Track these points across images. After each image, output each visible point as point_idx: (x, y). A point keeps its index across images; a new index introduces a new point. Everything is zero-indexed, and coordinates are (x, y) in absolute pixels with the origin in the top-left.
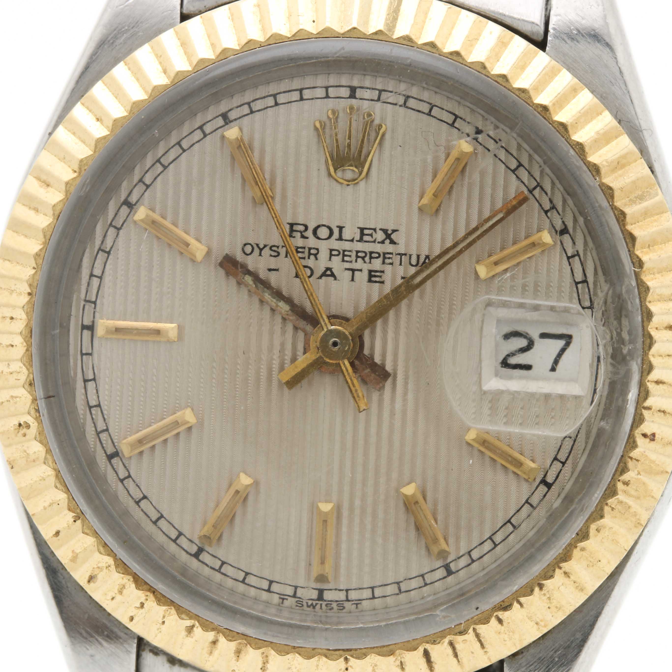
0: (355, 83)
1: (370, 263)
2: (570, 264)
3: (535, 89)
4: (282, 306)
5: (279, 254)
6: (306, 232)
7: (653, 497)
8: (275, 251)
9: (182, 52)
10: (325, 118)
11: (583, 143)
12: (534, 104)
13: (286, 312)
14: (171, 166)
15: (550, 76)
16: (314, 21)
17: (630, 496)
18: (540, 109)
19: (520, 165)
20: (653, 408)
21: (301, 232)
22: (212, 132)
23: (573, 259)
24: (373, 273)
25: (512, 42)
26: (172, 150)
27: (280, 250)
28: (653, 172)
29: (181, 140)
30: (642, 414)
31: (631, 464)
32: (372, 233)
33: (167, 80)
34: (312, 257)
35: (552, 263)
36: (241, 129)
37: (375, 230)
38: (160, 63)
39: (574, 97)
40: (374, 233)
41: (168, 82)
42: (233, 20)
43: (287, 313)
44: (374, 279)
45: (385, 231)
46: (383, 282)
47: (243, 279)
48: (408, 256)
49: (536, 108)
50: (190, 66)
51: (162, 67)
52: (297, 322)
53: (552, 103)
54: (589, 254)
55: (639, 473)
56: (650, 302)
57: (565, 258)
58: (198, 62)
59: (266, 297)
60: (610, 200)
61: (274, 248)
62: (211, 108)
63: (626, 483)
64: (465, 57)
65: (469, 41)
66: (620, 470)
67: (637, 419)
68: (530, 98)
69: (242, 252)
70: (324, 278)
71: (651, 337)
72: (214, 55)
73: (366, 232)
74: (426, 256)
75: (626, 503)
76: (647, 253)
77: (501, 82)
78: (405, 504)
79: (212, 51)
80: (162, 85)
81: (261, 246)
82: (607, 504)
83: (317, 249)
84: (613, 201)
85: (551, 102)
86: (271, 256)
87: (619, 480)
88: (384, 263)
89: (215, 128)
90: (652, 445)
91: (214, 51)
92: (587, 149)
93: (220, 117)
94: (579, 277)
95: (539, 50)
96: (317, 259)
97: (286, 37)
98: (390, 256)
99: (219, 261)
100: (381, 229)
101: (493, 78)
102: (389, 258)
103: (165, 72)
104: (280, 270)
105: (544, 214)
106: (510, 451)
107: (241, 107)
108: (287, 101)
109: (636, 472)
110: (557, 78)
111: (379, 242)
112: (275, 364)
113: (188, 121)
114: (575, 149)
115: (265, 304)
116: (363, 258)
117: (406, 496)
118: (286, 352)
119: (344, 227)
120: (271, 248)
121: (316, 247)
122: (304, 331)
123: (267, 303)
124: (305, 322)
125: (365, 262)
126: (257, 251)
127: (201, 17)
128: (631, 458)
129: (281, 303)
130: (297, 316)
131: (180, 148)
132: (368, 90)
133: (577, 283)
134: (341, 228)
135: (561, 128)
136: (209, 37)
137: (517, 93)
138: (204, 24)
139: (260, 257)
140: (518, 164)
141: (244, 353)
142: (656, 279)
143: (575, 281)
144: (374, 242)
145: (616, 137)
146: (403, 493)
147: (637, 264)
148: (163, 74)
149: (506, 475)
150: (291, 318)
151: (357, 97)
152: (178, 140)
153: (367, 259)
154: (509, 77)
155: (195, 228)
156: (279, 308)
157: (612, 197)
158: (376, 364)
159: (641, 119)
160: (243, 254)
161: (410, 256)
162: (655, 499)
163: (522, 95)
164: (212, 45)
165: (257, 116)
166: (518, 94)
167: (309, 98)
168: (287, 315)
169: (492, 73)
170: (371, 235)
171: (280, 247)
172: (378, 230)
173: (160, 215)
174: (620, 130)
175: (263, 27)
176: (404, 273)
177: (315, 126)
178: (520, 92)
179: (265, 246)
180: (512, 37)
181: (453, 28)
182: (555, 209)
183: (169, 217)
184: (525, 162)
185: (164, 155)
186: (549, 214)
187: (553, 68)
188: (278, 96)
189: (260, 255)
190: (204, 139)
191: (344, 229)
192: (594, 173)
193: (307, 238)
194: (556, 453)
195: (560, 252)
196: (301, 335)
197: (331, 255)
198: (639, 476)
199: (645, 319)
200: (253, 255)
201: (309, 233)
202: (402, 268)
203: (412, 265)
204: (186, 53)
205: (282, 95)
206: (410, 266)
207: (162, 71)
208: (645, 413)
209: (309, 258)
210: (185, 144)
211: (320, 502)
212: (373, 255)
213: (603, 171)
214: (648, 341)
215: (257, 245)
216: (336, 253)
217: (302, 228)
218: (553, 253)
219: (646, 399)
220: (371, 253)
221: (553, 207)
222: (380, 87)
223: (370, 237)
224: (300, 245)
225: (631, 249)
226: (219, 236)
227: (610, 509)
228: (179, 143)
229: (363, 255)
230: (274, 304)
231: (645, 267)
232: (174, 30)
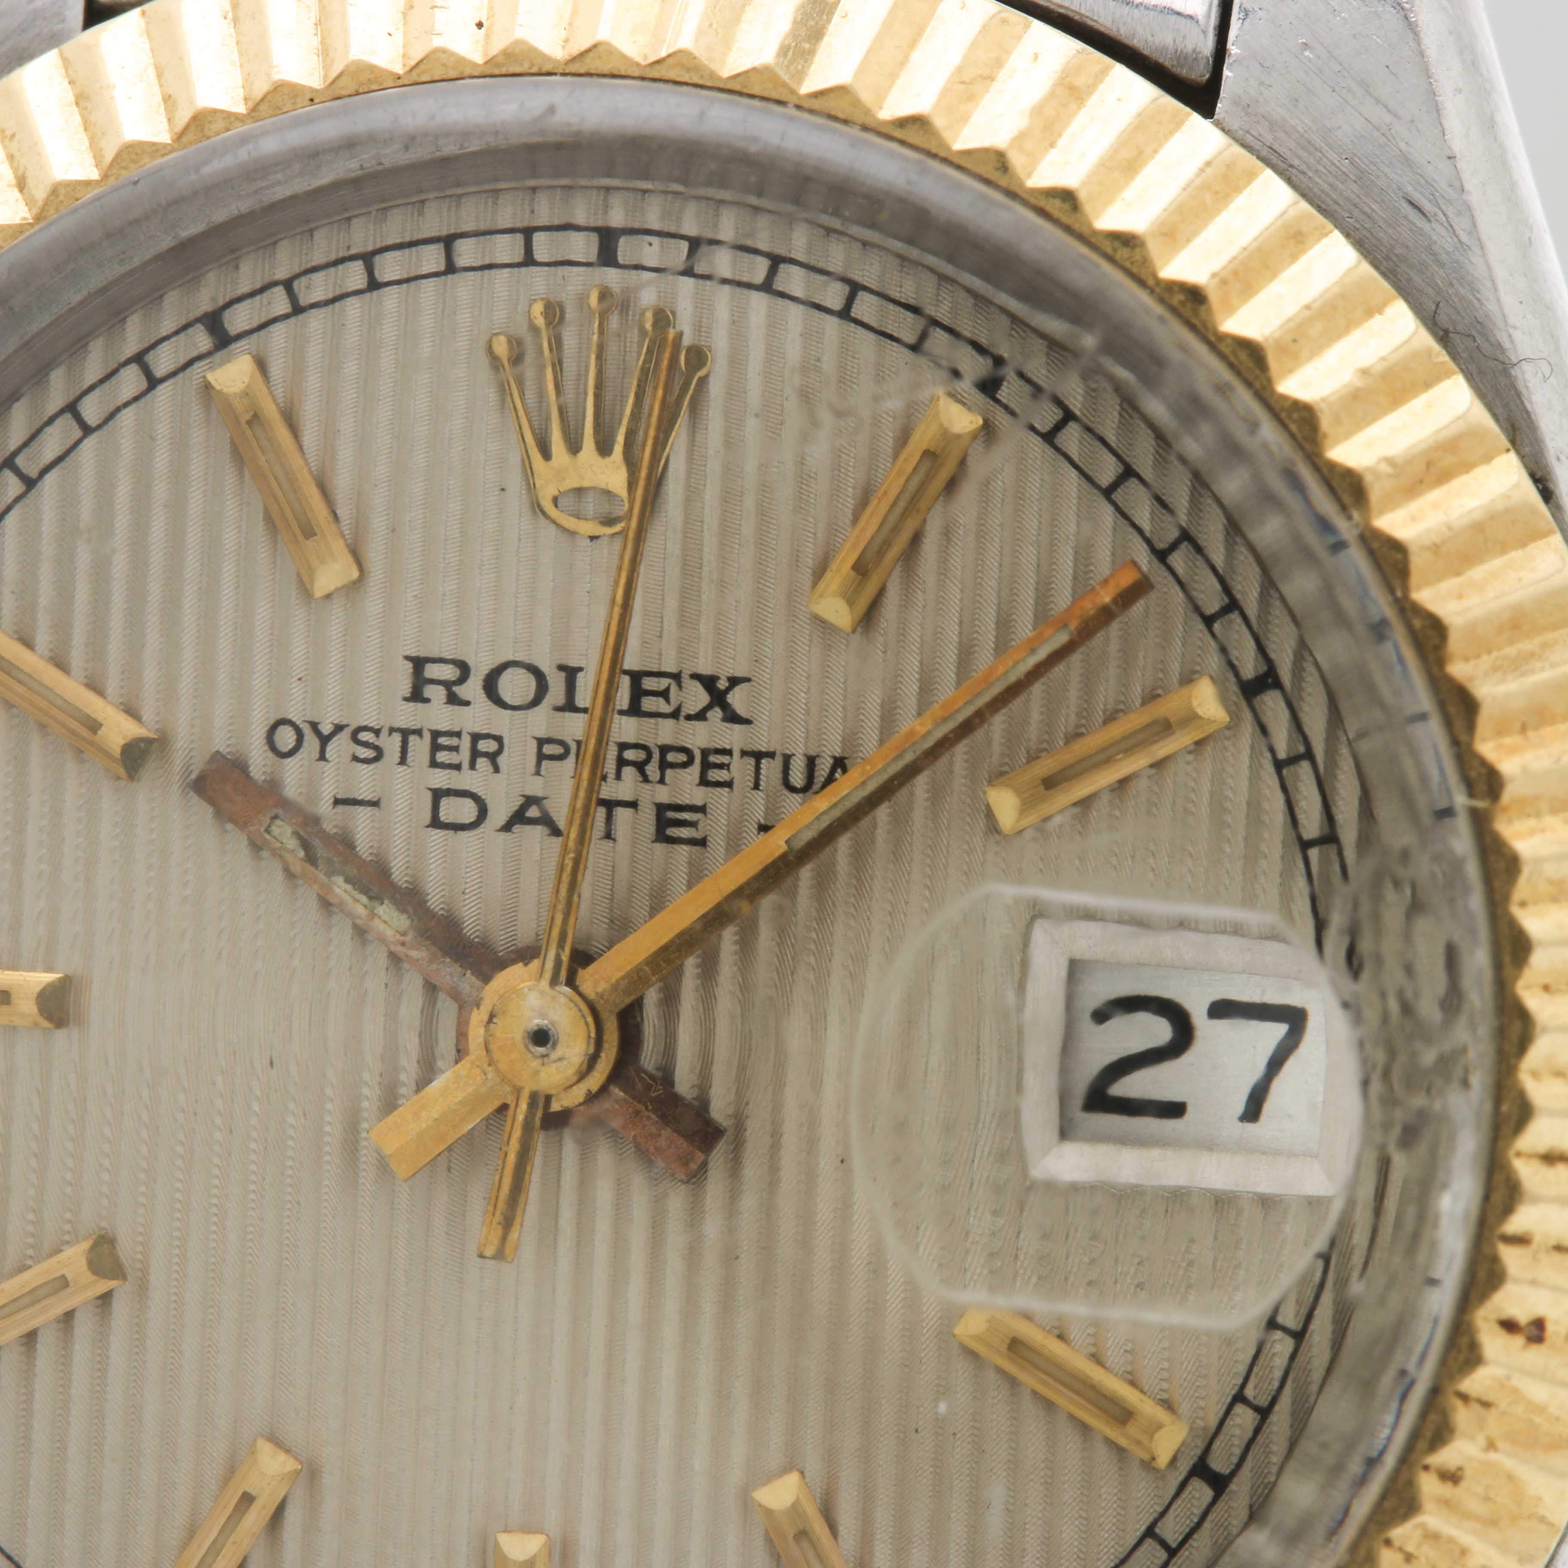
0: (617, 218)
1: (662, 781)
2: (1284, 788)
3: (1165, 235)
4: (386, 918)
5: (379, 755)
6: (465, 685)
7: (1542, 1520)
8: (366, 744)
9: (77, 119)
10: (522, 329)
11: (1316, 407)
12: (1158, 281)
13: (398, 937)
14: (50, 479)
15: (1216, 193)
16: (480, 25)
17: (1467, 1516)
18: (1178, 298)
19: (1128, 472)
20: (1537, 1240)
21: (447, 685)
22: (173, 374)
23: (1292, 768)
24: (671, 815)
25: (1102, 87)
26: (49, 430)
27: (383, 741)
28: (1547, 494)
29: (79, 398)
30: (1495, 1259)
31: (1462, 1416)
32: (667, 690)
33: (26, 209)
34: (482, 763)
35: (1230, 781)
36: (261, 365)
37: (676, 677)
38: (11, 158)
39: (1294, 258)
40: (674, 689)
41: (28, 215)
42: (236, 21)
43: (403, 938)
44: (672, 832)
45: (708, 682)
46: (702, 843)
47: (267, 831)
48: (779, 760)
49: (1166, 296)
50: (97, 166)
51: (15, 169)
52: (434, 966)
53: (1217, 280)
54: (1345, 751)
55: (1491, 1445)
56: (1523, 904)
57: (1269, 768)
58: (118, 156)
59: (337, 890)
60: (1397, 583)
61: (364, 736)
62: (172, 298)
63: (1452, 1477)
64: (947, 135)
65: (962, 83)
66: (1428, 1434)
67: (1482, 1274)
68: (1146, 261)
69: (266, 748)
70: (517, 828)
71: (1524, 1017)
72: (171, 129)
73: (649, 684)
74: (835, 758)
75: (1451, 1540)
76: (1514, 750)
77: (1056, 214)
78: (769, 1541)
79: (165, 121)
80: (9, 226)
81: (326, 729)
82: (1388, 1543)
83: (499, 739)
84: (1406, 589)
85: (1214, 275)
86: (355, 759)
87: (1426, 1468)
88: (704, 782)
89: (182, 361)
90: (1535, 1356)
91: (169, 120)
92: (1325, 423)
93: (200, 327)
94: (1312, 827)
95: (1188, 110)
96: (497, 770)
97: (392, 74)
98: (725, 759)
99: (193, 776)
100: (695, 676)
101: (1033, 201)
102: (721, 766)
103: (21, 184)
104: (383, 804)
105: (1201, 626)
106: (1096, 1374)
107: (265, 294)
108: (405, 276)
109: (1481, 1441)
110: (1241, 200)
111: (689, 718)
112: (367, 1098)
113: (101, 339)
114: (1287, 421)
115: (334, 909)
116: (640, 767)
117: (769, 1513)
118: (404, 1062)
119: (580, 669)
120: (355, 738)
121: (497, 733)
122: (455, 995)
123: (341, 905)
124: (457, 968)
125: (646, 779)
126: (311, 743)
127: (143, 13)
128: (1465, 1398)
129: (384, 906)
130: (434, 949)
131: (75, 423)
132: (655, 240)
133: (1305, 845)
134: (571, 673)
135: (1243, 356)
136: (160, 75)
137: (1107, 247)
138: (148, 34)
139: (322, 763)
140: (1120, 469)
141: (271, 1063)
142: (1543, 831)
143: (1300, 838)
144: (675, 715)
145: (1428, 385)
146: (760, 1505)
147: (1482, 787)
148: (16, 192)
149: (1085, 1449)
150: (414, 954)
151: (621, 260)
152: (71, 398)
153: (652, 770)
154: (1082, 195)
155: (123, 672)
156: (377, 922)
157: (1403, 572)
158: (676, 1099)
159: (1515, 328)
160: (270, 754)
161: (787, 759)
162: (1552, 1525)
163: (1122, 254)
164: (167, 99)
165: (315, 321)
166: (1109, 251)
167: (474, 265)
168: (403, 944)
169: (1031, 183)
170: (664, 694)
171: (384, 733)
172: (686, 680)
173: (16, 632)
174: (1442, 363)
175: (323, 43)
176: (766, 813)
177: (490, 351)
178: (1117, 244)
179: (339, 728)
180: (1105, 71)
181: (913, 44)
182: (1237, 612)
183: (43, 638)
184: (1144, 464)
185: (26, 444)
186: (1217, 626)
187: (1230, 166)
188: (377, 259)
189: (322, 757)
190: (149, 395)
191: (580, 675)
192: (1347, 499)
193: (467, 703)
194: (1240, 1381)
195: (1252, 748)
196: (447, 1008)
197: (541, 757)
198: (1492, 1456)
199: (1507, 959)
200: (298, 756)
201: (472, 689)
202: (759, 796)
203: (792, 789)
204: (87, 125)
205: (389, 255)
206: (786, 792)
207: (14, 182)
208: (1509, 1255)
209: (472, 766)
210: (91, 410)
211: (505, 1531)
212: (671, 757)
213: (1375, 494)
214: (1516, 1027)
215: (314, 726)
216: (557, 750)
217: (448, 672)
218: (1232, 748)
219: (1508, 1210)
220: (665, 749)
221: (1232, 605)
222: (690, 228)
223: (661, 700)
224: (443, 726)
225: (1463, 738)
226: (195, 697)
227: (1398, 1557)
228: (72, 409)
229: (641, 755)
230: (360, 910)
231: (1507, 795)
232: (61, 54)
